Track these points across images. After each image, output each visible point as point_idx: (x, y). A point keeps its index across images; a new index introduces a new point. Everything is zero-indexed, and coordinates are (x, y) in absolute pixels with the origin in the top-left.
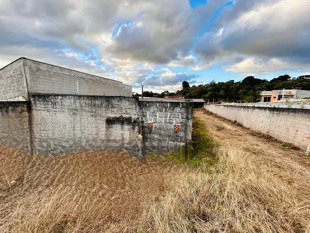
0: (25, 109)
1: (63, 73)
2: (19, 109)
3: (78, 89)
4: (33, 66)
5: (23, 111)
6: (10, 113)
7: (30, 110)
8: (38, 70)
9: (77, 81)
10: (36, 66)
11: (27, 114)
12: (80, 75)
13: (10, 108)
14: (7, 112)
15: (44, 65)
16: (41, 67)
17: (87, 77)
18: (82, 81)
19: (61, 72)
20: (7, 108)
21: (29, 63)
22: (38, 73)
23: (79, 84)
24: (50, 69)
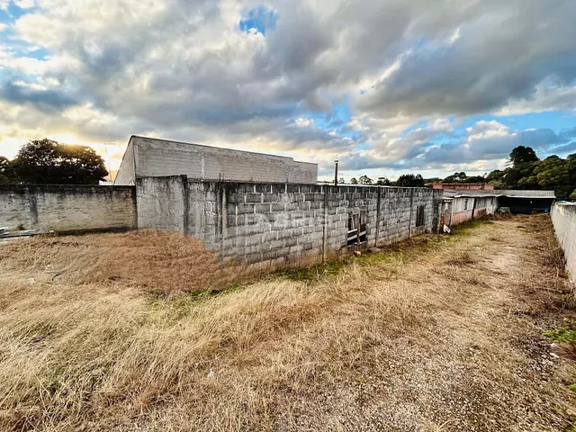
0: (130, 195)
1: (182, 149)
2: (123, 194)
3: (203, 171)
4: (144, 144)
5: (127, 196)
6: (114, 199)
7: (134, 196)
8: (150, 148)
9: (203, 160)
10: (146, 143)
11: (131, 201)
12: (207, 150)
13: (114, 193)
14: (110, 197)
15: (157, 142)
16: (153, 145)
17: (219, 153)
18: (211, 158)
19: (178, 149)
20: (111, 192)
21: (139, 142)
22: (148, 152)
23: (206, 163)
24: (164, 146)
